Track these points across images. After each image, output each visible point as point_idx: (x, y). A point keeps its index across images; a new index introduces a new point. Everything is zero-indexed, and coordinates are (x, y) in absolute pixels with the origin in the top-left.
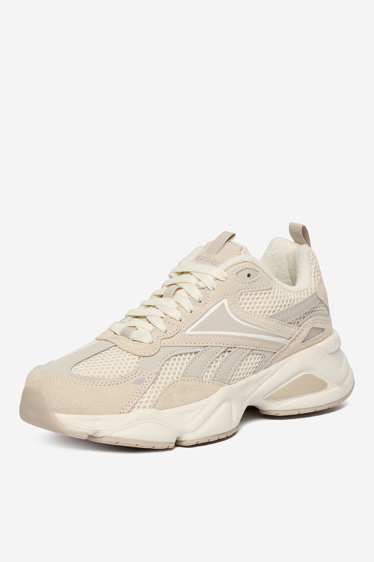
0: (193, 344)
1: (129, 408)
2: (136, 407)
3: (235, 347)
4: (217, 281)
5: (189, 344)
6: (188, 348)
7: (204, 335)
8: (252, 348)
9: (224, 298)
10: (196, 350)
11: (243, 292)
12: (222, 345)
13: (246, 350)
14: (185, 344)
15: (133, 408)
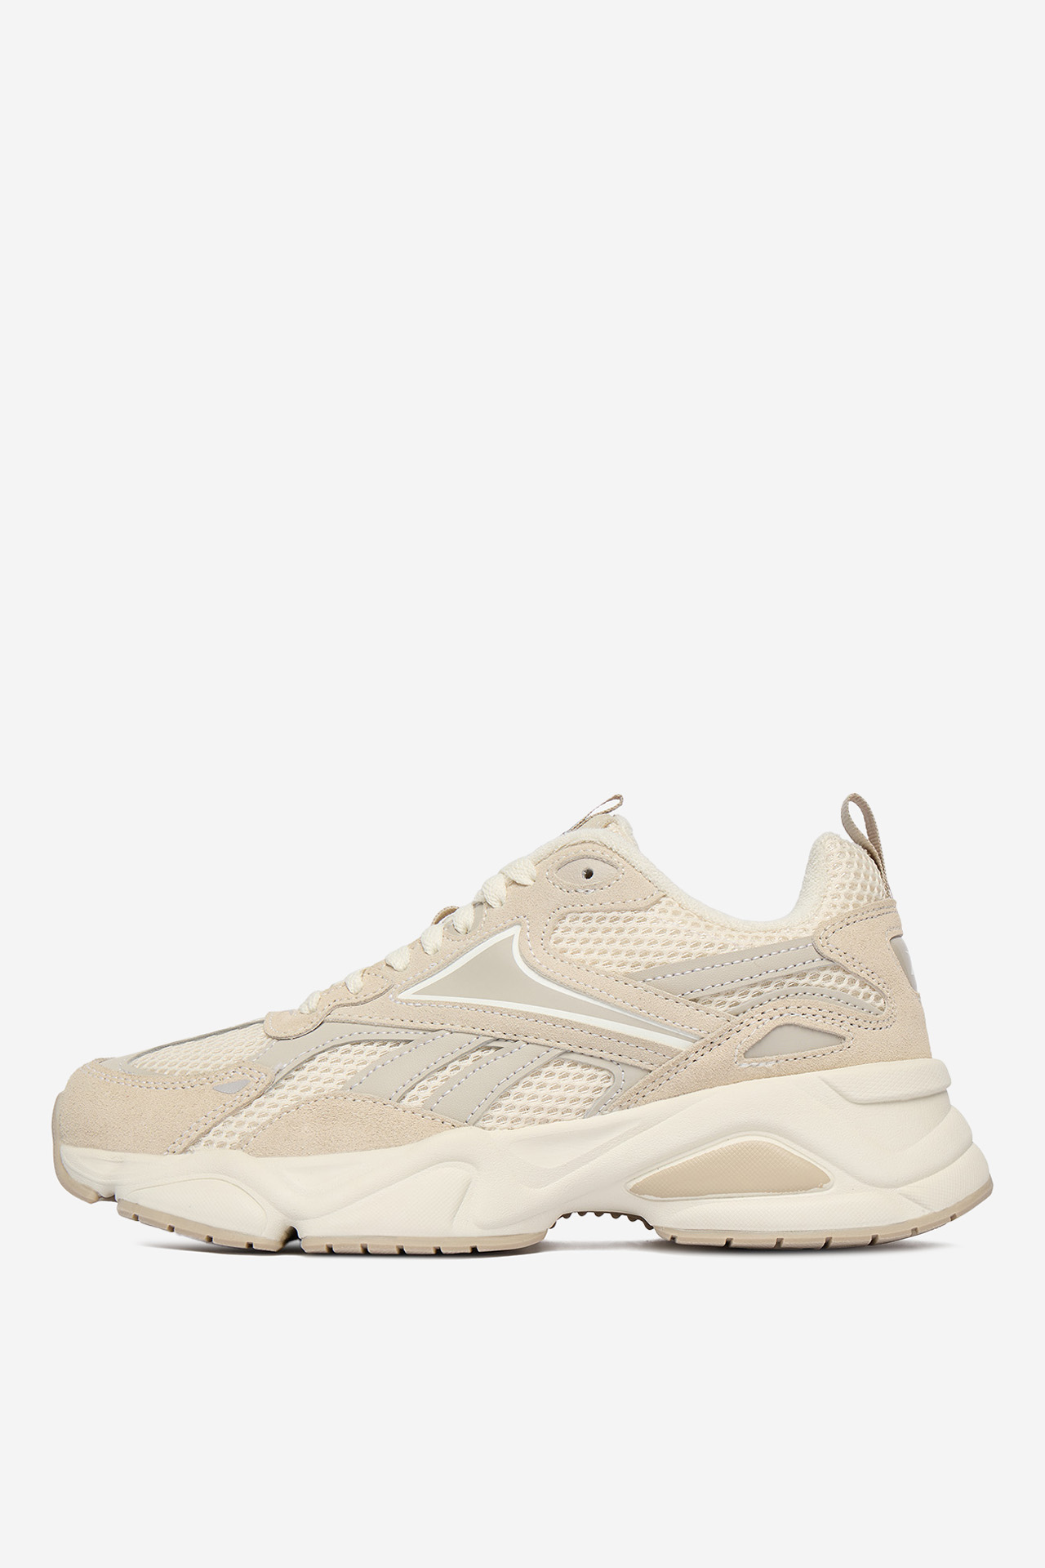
0: (407, 1023)
1: (186, 1142)
2: (203, 1144)
3: (515, 1038)
4: (514, 886)
5: (397, 1022)
6: (393, 1031)
7: (438, 1004)
8: (564, 1045)
9: (514, 925)
10: (403, 1035)
11: (567, 914)
12: (478, 1030)
13: (548, 1049)
14: (387, 1021)
15: (196, 1142)
